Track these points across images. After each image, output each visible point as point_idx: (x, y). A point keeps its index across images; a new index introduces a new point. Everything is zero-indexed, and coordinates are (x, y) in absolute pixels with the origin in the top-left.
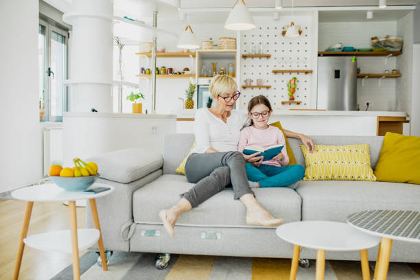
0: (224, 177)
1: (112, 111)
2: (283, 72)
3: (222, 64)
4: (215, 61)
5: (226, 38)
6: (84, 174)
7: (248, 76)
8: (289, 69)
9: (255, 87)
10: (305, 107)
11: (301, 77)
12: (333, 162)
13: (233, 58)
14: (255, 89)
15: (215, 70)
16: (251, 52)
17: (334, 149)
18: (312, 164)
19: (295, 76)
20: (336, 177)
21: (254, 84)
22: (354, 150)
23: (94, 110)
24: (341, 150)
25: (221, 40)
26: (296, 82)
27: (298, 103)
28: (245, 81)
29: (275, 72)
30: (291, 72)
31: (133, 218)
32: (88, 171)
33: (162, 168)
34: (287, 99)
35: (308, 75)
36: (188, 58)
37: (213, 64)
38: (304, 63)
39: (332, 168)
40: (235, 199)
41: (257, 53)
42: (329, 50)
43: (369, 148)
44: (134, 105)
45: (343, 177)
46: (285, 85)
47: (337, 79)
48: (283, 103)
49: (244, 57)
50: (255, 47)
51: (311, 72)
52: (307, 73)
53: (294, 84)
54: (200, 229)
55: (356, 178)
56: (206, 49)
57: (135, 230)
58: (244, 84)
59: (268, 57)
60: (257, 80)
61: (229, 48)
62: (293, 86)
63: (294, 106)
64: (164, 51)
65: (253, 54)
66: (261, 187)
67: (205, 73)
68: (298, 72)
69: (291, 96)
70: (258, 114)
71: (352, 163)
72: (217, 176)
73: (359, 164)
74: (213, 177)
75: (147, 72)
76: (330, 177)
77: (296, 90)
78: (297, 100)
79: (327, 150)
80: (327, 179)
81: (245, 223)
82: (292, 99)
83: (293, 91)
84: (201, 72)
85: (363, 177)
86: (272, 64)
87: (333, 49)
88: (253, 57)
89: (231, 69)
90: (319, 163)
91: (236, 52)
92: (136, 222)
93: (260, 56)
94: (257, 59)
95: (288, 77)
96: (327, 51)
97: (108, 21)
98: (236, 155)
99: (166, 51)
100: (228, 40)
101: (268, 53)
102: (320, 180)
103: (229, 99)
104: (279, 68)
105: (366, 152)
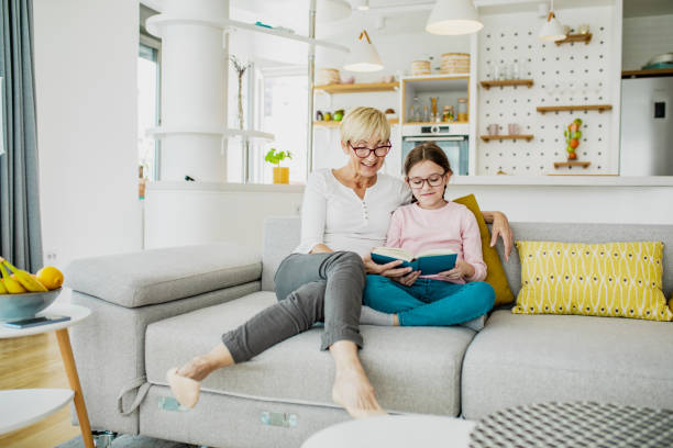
0: (311, 303)
1: (226, 178)
2: (557, 110)
3: (447, 101)
4: (434, 96)
5: (452, 54)
6: (10, 290)
7: (494, 120)
8: (569, 104)
9: (507, 138)
10: (599, 172)
11: (591, 119)
12: (574, 278)
13: (464, 88)
14: (505, 142)
15: (434, 110)
16: (497, 77)
17: (580, 250)
18: (532, 280)
19: (577, 117)
20: (580, 308)
21: (505, 132)
22: (623, 254)
23: (188, 178)
24: (595, 253)
25: (446, 58)
26: (582, 129)
27: (586, 166)
28: (488, 129)
29: (543, 111)
30: (571, 109)
31: (145, 374)
32: (22, 286)
33: (260, 279)
34: (563, 158)
35: (605, 115)
36: (391, 92)
37: (432, 100)
38: (597, 92)
39: (571, 290)
40: (322, 350)
41: (509, 78)
42: (649, 66)
43: (663, 250)
44: (276, 171)
45: (595, 310)
46: (560, 134)
47: (660, 120)
48: (557, 166)
49: (487, 86)
50: (506, 68)
51: (609, 108)
52: (602, 109)
53: (577, 131)
54: (259, 405)
55: (624, 312)
56: (417, 74)
57: (145, 397)
58: (485, 133)
59: (530, 84)
60: (509, 126)
61: (457, 71)
62: (575, 135)
63: (576, 170)
64: (352, 82)
65: (502, 79)
66: (402, 325)
67: (418, 115)
68: (586, 109)
69: (570, 152)
70: (420, 181)
71: (618, 280)
72: (296, 301)
73: (633, 282)
74: (289, 302)
75: (326, 117)
76: (568, 308)
77: (581, 141)
78: (582, 159)
79: (566, 252)
80: (562, 313)
81: (330, 398)
82: (573, 157)
83: (575, 144)
84: (409, 114)
85: (640, 311)
86: (537, 97)
87: (657, 65)
88: (502, 85)
89: (462, 109)
90: (545, 278)
91: (468, 78)
92: (150, 381)
93: (516, 84)
94: (509, 90)
95: (567, 119)
96: (644, 68)
97: (218, 29)
98: (344, 260)
99: (357, 82)
100: (455, 57)
101: (528, 78)
102: (546, 313)
103: (367, 152)
104: (549, 103)
105: (651, 259)
